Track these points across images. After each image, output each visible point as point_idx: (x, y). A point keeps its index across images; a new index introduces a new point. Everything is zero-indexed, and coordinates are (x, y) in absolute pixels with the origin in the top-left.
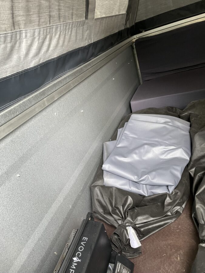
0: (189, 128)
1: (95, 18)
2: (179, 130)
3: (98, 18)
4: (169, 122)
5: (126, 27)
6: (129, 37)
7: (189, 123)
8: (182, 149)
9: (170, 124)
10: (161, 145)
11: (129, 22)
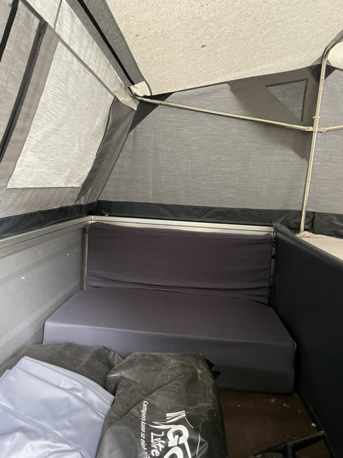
0: (108, 407)
1: (8, 187)
2: (89, 410)
3: (16, 188)
4: (78, 390)
5: (78, 203)
6: (82, 216)
7: (112, 397)
8: (79, 454)
9: (79, 394)
10: (46, 438)
11: (85, 198)
